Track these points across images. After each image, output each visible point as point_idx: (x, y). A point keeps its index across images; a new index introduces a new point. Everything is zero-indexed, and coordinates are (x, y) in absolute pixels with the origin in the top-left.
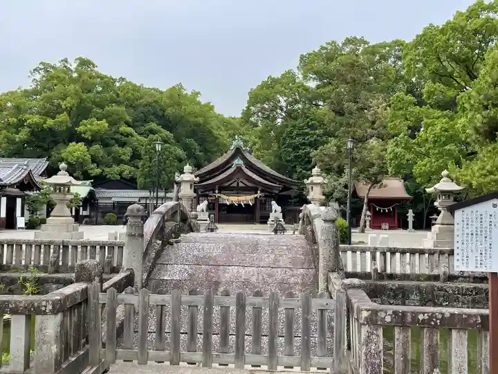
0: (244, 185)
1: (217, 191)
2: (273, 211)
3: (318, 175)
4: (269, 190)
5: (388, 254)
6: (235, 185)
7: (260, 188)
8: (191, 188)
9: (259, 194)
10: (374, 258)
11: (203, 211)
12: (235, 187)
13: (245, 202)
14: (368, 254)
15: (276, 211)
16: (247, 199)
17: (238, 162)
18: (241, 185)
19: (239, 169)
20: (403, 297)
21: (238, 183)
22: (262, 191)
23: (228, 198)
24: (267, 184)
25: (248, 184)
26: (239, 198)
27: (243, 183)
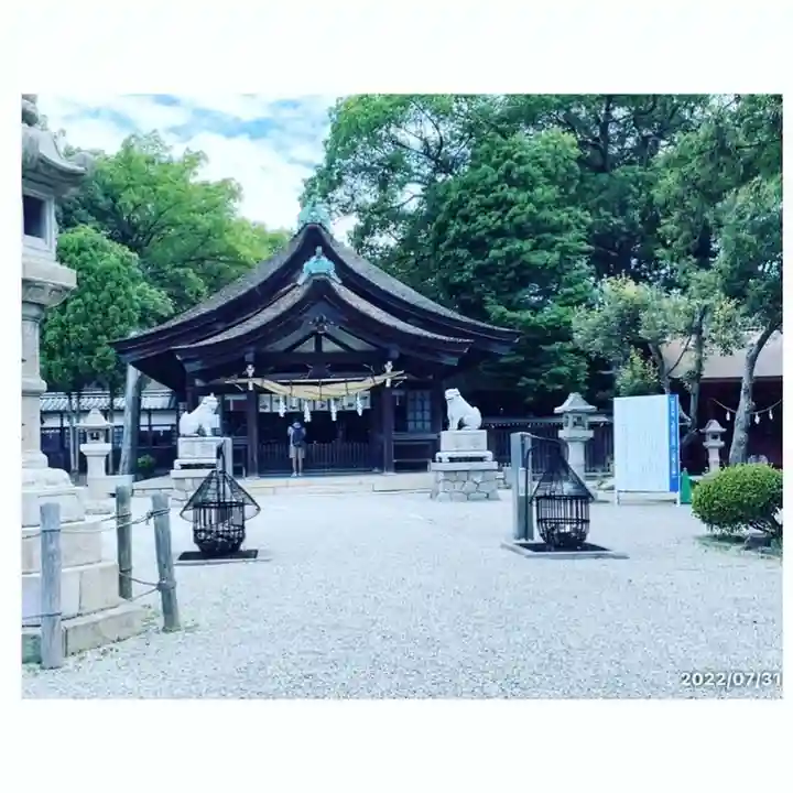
0: (338, 348)
1: (250, 370)
2: (454, 424)
4: (427, 358)
6: (309, 347)
7: (395, 353)
9: (388, 376)
11: (200, 432)
12: (307, 356)
15: (461, 425)
16: (350, 394)
17: (318, 265)
18: (329, 346)
19: (320, 289)
21: (318, 344)
23: (286, 389)
24: (418, 337)
25: (356, 344)
26: (325, 390)
27: (336, 341)
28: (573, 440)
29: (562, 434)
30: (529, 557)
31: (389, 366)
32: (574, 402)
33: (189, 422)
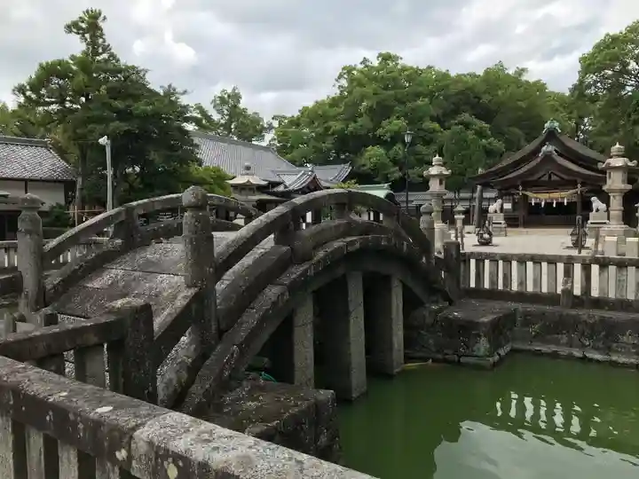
0: (558, 178)
1: (521, 188)
2: (594, 210)
3: (619, 156)
4: (593, 183)
5: (595, 268)
6: (546, 178)
7: (579, 180)
8: (441, 183)
9: (579, 188)
10: (568, 273)
11: (496, 212)
12: (544, 181)
13: (560, 200)
14: (561, 266)
15: (597, 210)
16: (564, 196)
17: (547, 148)
18: (554, 178)
19: (548, 157)
20: (606, 336)
21: (550, 177)
22: (583, 184)
23: (535, 195)
24: (590, 175)
25: (565, 177)
26: (552, 195)
27: (557, 176)
31: (579, 186)
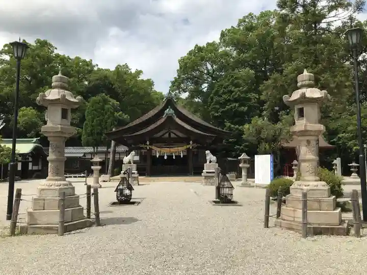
0: (175, 136)
1: (148, 143)
2: (208, 162)
8: (65, 117)
9: (191, 145)
11: (130, 163)
12: (167, 138)
13: (177, 154)
15: (210, 162)
16: (179, 151)
17: (169, 111)
18: (173, 135)
19: (170, 118)
21: (170, 135)
22: (194, 142)
23: (159, 149)
24: (200, 134)
25: (181, 135)
26: (172, 150)
27: (175, 134)
28: (244, 167)
29: (240, 165)
30: (214, 205)
31: (191, 142)
32: (244, 156)
33: (126, 159)
